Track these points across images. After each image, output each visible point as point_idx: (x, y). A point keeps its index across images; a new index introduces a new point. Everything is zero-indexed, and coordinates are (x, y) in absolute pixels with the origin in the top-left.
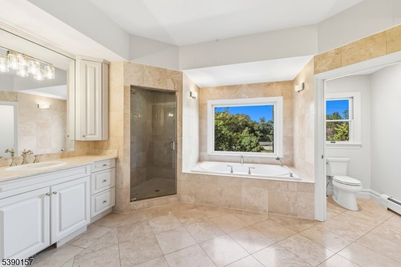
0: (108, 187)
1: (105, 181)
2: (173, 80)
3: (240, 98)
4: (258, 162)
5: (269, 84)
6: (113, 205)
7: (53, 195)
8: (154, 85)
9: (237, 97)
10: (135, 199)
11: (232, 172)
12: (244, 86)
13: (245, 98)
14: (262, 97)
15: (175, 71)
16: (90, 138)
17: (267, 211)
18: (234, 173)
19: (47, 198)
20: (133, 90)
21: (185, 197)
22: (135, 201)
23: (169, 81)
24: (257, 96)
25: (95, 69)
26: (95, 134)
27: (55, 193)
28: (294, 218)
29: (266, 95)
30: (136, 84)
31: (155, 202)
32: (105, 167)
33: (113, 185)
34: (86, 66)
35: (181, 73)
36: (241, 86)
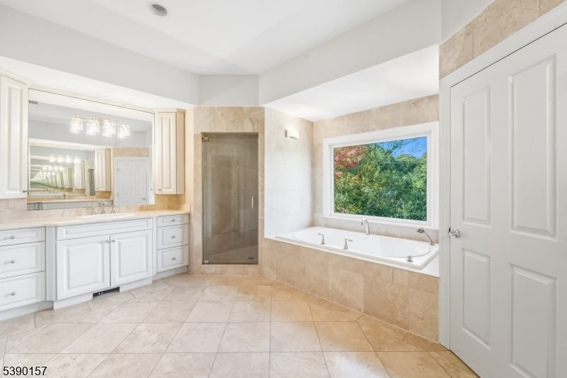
0: (179, 244)
1: (174, 237)
2: (251, 119)
5: (415, 102)
6: (186, 263)
7: (112, 243)
8: (227, 129)
10: (207, 261)
11: (323, 243)
14: (403, 126)
15: (254, 108)
16: (166, 191)
17: (363, 311)
18: (326, 245)
19: (107, 245)
20: (206, 138)
21: (267, 270)
22: (207, 264)
23: (247, 121)
24: (394, 124)
25: (170, 120)
26: (170, 188)
27: (114, 241)
28: (401, 332)
29: (409, 122)
30: (207, 130)
31: (230, 269)
32: (175, 223)
33: (186, 242)
34: (162, 118)
35: (263, 109)
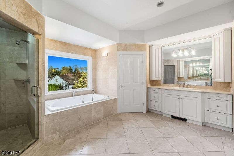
2: (37, 21)
3: (69, 52)
4: (81, 94)
5: (86, 48)
9: (68, 52)
11: (83, 102)
12: (72, 45)
13: (73, 53)
15: (39, 14)
17: (103, 118)
23: (34, 21)
24: (80, 53)
29: (84, 54)
35: (44, 18)
36: (70, 44)
